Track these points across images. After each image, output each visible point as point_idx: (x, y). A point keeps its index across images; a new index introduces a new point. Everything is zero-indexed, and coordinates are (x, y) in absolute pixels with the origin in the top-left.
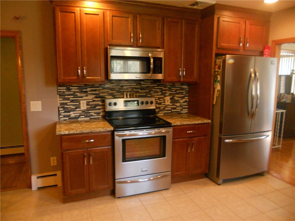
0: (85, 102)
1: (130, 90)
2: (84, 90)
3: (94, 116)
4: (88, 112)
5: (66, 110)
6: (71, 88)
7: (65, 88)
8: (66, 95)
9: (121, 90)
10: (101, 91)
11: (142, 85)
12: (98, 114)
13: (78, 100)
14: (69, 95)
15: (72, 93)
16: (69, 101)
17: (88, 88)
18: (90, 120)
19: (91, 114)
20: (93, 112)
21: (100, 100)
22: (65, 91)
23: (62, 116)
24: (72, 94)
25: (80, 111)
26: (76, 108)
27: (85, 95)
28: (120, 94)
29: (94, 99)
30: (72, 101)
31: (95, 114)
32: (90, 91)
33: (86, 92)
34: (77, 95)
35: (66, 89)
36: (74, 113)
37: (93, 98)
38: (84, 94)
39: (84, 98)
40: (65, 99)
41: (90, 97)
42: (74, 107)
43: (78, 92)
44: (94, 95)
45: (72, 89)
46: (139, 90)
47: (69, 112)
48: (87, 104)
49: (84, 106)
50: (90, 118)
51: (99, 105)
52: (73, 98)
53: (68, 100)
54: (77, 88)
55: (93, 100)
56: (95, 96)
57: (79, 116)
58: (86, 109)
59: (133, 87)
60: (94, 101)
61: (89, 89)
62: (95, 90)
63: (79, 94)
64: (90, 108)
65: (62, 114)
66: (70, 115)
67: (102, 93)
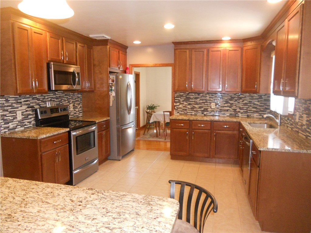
0: (20, 112)
1: (49, 99)
2: (19, 101)
3: (27, 125)
4: (23, 121)
5: (6, 122)
6: (9, 99)
7: (4, 99)
8: (5, 107)
9: (44, 100)
10: (31, 101)
11: (57, 95)
12: (30, 122)
13: (15, 111)
14: (8, 107)
15: (10, 104)
16: (8, 113)
17: (22, 99)
18: (25, 129)
19: (25, 123)
20: (26, 122)
21: (31, 110)
22: (4, 102)
23: (3, 129)
24: (10, 105)
25: (17, 121)
26: (14, 119)
27: (20, 106)
28: (44, 103)
29: (27, 109)
30: (10, 112)
31: (28, 123)
32: (23, 102)
33: (21, 103)
34: (14, 106)
35: (5, 101)
36: (12, 124)
37: (26, 108)
38: (19, 104)
39: (20, 108)
40: (4, 110)
41: (24, 107)
42: (12, 118)
43: (15, 103)
44: (26, 105)
45: (10, 100)
47: (8, 123)
48: (22, 115)
49: (20, 117)
50: (25, 128)
51: (30, 115)
52: (11, 109)
53: (7, 112)
54: (14, 99)
55: (26, 111)
56: (27, 106)
57: (16, 126)
58: (21, 119)
59: (52, 97)
60: (27, 111)
61: (23, 100)
62: (27, 101)
63: (15, 105)
64: (24, 118)
65: (3, 126)
66: (9, 126)
67: (32, 103)
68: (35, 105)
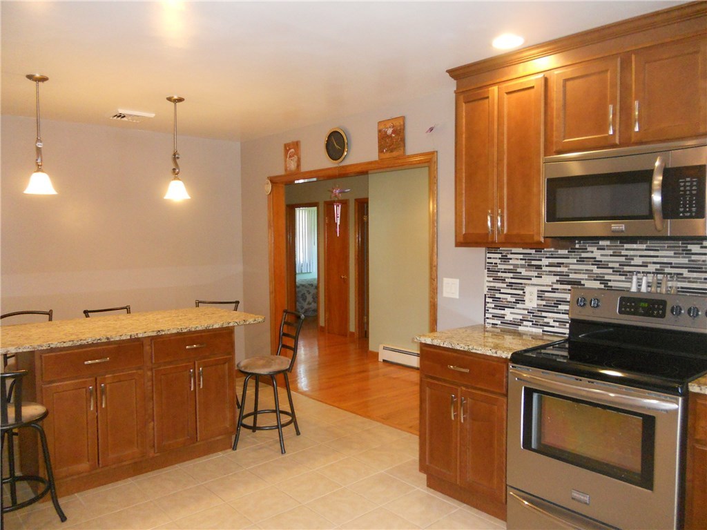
0: (535, 289)
1: (652, 268)
2: (534, 263)
3: (553, 327)
4: (539, 314)
5: (498, 303)
6: (509, 256)
7: (500, 256)
8: (499, 272)
9: (627, 269)
10: (572, 267)
12: (562, 322)
13: (521, 284)
14: (506, 272)
15: (511, 267)
16: (505, 285)
17: (543, 259)
18: (543, 334)
19: (546, 320)
20: (550, 318)
21: (569, 290)
22: (498, 261)
23: (490, 316)
24: (511, 269)
25: (524, 309)
26: (517, 302)
27: (536, 274)
28: (623, 278)
29: (555, 286)
30: (510, 285)
31: (554, 321)
32: (546, 266)
33: (539, 267)
34: (521, 273)
35: (500, 258)
36: (511, 313)
37: (553, 283)
38: (534, 271)
39: (535, 281)
40: (496, 279)
41: (548, 280)
42: (514, 300)
43: (522, 266)
44: (554, 275)
45: (511, 259)
46: (685, 272)
47: (503, 308)
48: (538, 297)
49: (532, 301)
50: (543, 331)
51: (565, 302)
52: (511, 278)
53: (502, 283)
54: (521, 256)
55: (552, 289)
56: (558, 278)
57: (521, 320)
58: (536, 306)
59: (665, 260)
60: (554, 290)
61: (545, 262)
62: (559, 265)
63: (524, 272)
64: (544, 306)
65: (491, 310)
66: (505, 315)
67: (575, 273)
68: (586, 280)
